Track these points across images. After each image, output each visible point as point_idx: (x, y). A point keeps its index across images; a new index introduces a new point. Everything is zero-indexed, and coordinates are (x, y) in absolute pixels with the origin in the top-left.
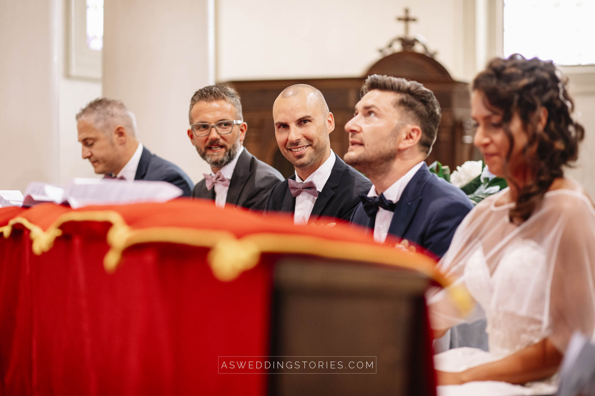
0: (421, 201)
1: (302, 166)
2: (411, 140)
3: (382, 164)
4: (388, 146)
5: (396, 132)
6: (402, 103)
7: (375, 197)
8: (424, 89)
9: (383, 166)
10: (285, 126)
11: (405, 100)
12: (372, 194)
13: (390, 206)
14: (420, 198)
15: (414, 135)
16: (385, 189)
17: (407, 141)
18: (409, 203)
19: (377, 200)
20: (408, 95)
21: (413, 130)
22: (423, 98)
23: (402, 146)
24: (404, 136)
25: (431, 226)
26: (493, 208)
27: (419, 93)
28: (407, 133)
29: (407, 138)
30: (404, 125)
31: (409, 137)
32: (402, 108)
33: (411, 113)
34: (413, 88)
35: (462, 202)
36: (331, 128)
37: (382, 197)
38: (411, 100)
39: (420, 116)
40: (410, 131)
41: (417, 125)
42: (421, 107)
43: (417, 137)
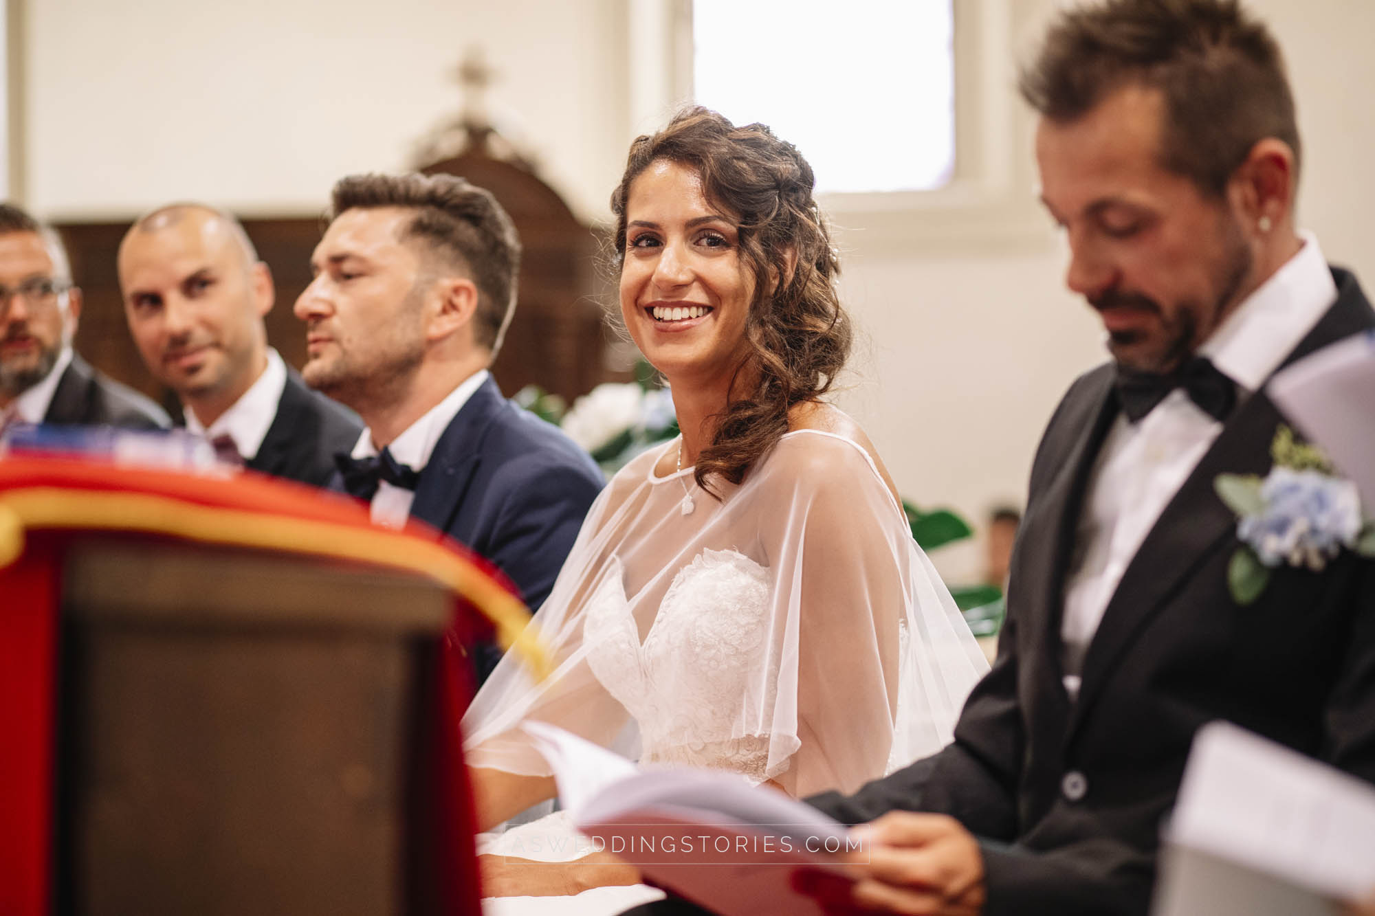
0: (478, 464)
1: (200, 393)
2: (454, 315)
3: (390, 380)
4: (401, 337)
5: (413, 303)
6: (419, 228)
7: (369, 459)
8: (467, 188)
9: (395, 386)
10: (153, 301)
11: (426, 220)
12: (362, 450)
13: (404, 478)
14: (475, 457)
15: (461, 300)
16: (394, 436)
17: (445, 319)
18: (451, 471)
19: (374, 464)
20: (432, 209)
21: (457, 290)
22: (469, 211)
23: (434, 331)
24: (437, 306)
25: (500, 523)
26: (653, 479)
27: (455, 201)
28: (442, 297)
29: (444, 311)
30: (431, 283)
31: (448, 307)
32: (421, 241)
33: (445, 250)
34: (441, 190)
35: (576, 466)
36: (265, 301)
37: (385, 457)
38: (443, 218)
39: (468, 254)
40: (449, 294)
41: (462, 276)
42: (467, 232)
43: (468, 306)
